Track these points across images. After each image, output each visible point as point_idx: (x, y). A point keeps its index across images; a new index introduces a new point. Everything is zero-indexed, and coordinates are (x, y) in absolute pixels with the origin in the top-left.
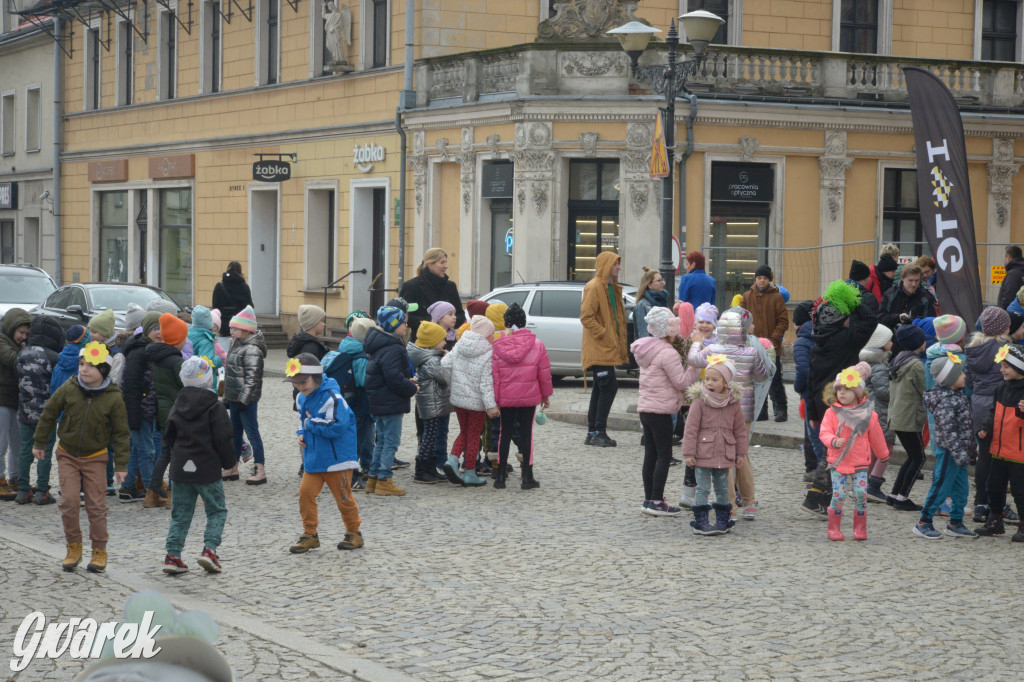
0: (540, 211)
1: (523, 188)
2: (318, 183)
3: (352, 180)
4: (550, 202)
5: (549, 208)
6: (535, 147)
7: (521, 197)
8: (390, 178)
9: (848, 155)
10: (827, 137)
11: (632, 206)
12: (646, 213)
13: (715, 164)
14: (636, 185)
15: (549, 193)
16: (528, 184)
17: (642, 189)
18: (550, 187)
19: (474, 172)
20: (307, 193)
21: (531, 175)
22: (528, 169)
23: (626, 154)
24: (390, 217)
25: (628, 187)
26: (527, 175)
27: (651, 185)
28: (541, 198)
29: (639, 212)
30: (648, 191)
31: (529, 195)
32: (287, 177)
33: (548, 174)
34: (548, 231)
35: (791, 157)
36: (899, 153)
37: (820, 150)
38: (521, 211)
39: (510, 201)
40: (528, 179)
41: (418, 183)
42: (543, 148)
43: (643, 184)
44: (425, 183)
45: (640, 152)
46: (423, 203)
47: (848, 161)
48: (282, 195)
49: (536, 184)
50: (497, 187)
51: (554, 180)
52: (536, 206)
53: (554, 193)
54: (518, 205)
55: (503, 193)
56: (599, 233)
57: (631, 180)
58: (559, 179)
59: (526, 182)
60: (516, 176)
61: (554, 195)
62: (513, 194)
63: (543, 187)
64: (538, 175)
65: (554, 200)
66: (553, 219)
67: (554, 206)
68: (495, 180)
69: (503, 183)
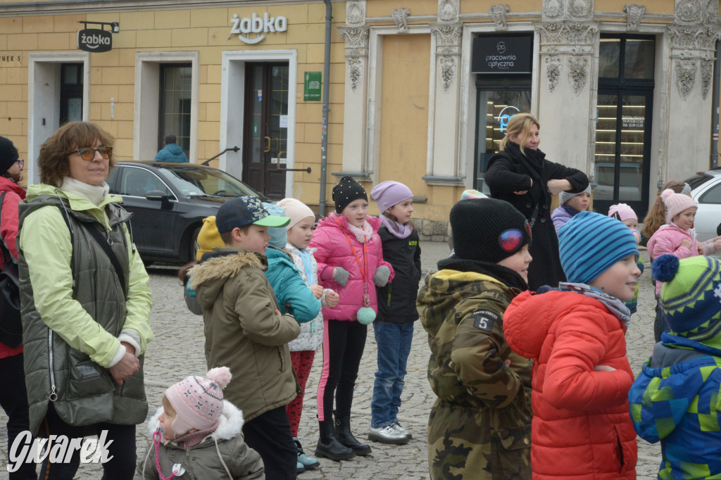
0: (578, 88)
1: (556, 63)
2: (161, 55)
3: (224, 53)
4: (588, 79)
5: (588, 86)
6: (575, 19)
7: (553, 74)
8: (297, 50)
11: (677, 85)
12: (693, 93)
14: (682, 62)
15: (588, 70)
16: (565, 59)
17: (689, 67)
18: (589, 63)
19: (460, 45)
20: (139, 66)
21: (569, 49)
22: (564, 42)
23: (673, 30)
24: (297, 92)
25: (674, 65)
26: (562, 49)
27: (698, 63)
28: (578, 75)
29: (686, 91)
30: (695, 70)
31: (564, 70)
32: (105, 48)
33: (587, 49)
34: (587, 110)
38: (552, 88)
39: (530, 77)
40: (564, 53)
41: (354, 57)
42: (583, 20)
43: (690, 62)
44: (367, 57)
45: (689, 27)
46: (361, 78)
48: (91, 67)
49: (574, 59)
50: (502, 62)
51: (592, 55)
52: (573, 83)
53: (593, 68)
54: (546, 82)
55: (511, 69)
56: (619, 113)
57: (677, 57)
58: (597, 54)
59: (561, 57)
60: (544, 50)
61: (592, 72)
62: (531, 69)
63: (581, 63)
64: (577, 49)
65: (592, 76)
66: (591, 97)
67: (592, 83)
68: (496, 53)
69: (513, 57)
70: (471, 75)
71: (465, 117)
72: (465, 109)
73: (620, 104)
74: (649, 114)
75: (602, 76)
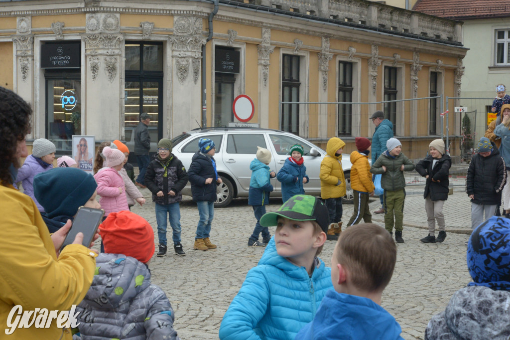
0: (111, 77)
1: (96, 61)
4: (118, 71)
5: (118, 76)
6: (107, 32)
7: (95, 68)
9: (272, 44)
10: (263, 32)
11: (177, 75)
12: (188, 80)
13: (217, 47)
14: (180, 60)
15: (118, 65)
16: (102, 58)
17: (184, 63)
18: (118, 60)
19: (33, 50)
21: (105, 52)
22: (101, 47)
23: (173, 38)
25: (174, 61)
26: (100, 52)
27: (190, 60)
28: (111, 69)
29: (183, 79)
30: (189, 65)
31: (102, 66)
33: (117, 51)
34: (118, 92)
35: (248, 44)
36: (290, 44)
37: (261, 40)
38: (94, 78)
39: (79, 70)
40: (101, 54)
42: (113, 32)
43: (185, 59)
45: (184, 37)
47: (272, 48)
49: (108, 58)
50: (60, 61)
51: (120, 55)
52: (108, 74)
53: (121, 65)
54: (90, 74)
55: (67, 65)
56: (141, 93)
57: (176, 56)
58: (124, 55)
59: (99, 57)
60: (88, 52)
61: (121, 66)
62: (80, 66)
63: (113, 61)
64: (110, 52)
65: (121, 70)
66: (121, 83)
67: (121, 74)
68: (57, 55)
69: (68, 58)
70: (41, 70)
71: (38, 98)
72: (38, 93)
73: (141, 87)
74: (160, 94)
75: (127, 69)
